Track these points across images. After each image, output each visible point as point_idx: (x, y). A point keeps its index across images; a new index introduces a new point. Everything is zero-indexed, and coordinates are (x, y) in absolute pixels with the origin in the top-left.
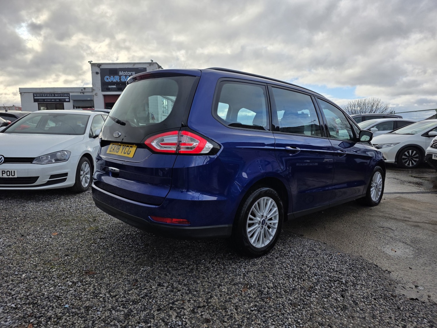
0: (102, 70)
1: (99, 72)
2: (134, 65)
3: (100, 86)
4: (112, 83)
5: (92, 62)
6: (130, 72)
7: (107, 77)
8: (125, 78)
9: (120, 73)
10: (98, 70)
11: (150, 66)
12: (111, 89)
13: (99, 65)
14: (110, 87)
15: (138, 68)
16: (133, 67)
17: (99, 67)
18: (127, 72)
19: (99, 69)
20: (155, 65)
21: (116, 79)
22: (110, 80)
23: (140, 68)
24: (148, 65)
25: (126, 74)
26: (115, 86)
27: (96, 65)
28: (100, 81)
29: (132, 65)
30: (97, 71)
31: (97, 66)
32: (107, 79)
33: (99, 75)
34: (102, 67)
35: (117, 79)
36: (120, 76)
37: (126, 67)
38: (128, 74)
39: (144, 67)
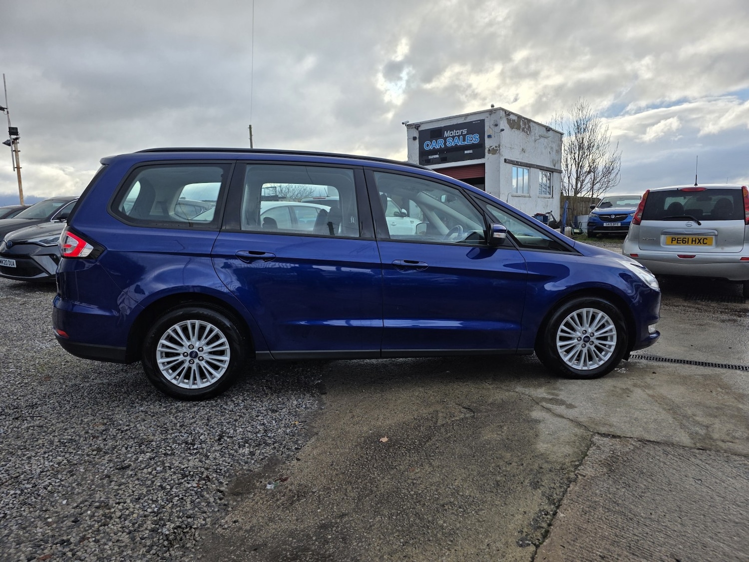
0: (421, 133)
1: (418, 137)
2: (467, 118)
3: (418, 158)
4: (434, 152)
5: (408, 122)
6: (460, 130)
7: (428, 142)
8: (451, 141)
9: (446, 134)
10: (416, 134)
11: (490, 115)
12: (431, 161)
13: (417, 126)
14: (430, 157)
15: (472, 122)
16: (465, 121)
17: (417, 129)
18: (456, 130)
19: (418, 132)
20: (498, 112)
21: (439, 144)
22: (431, 147)
23: (474, 121)
24: (487, 114)
25: (454, 135)
26: (437, 156)
27: (414, 126)
28: (418, 150)
29: (464, 118)
30: (415, 136)
31: (415, 128)
32: (428, 145)
33: (417, 141)
34: (422, 128)
35: (441, 144)
36: (445, 139)
37: (455, 124)
38: (457, 134)
39: (481, 119)
